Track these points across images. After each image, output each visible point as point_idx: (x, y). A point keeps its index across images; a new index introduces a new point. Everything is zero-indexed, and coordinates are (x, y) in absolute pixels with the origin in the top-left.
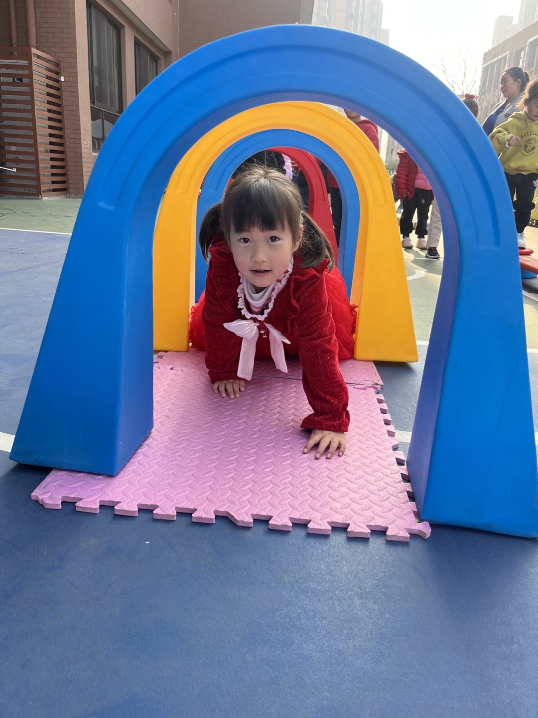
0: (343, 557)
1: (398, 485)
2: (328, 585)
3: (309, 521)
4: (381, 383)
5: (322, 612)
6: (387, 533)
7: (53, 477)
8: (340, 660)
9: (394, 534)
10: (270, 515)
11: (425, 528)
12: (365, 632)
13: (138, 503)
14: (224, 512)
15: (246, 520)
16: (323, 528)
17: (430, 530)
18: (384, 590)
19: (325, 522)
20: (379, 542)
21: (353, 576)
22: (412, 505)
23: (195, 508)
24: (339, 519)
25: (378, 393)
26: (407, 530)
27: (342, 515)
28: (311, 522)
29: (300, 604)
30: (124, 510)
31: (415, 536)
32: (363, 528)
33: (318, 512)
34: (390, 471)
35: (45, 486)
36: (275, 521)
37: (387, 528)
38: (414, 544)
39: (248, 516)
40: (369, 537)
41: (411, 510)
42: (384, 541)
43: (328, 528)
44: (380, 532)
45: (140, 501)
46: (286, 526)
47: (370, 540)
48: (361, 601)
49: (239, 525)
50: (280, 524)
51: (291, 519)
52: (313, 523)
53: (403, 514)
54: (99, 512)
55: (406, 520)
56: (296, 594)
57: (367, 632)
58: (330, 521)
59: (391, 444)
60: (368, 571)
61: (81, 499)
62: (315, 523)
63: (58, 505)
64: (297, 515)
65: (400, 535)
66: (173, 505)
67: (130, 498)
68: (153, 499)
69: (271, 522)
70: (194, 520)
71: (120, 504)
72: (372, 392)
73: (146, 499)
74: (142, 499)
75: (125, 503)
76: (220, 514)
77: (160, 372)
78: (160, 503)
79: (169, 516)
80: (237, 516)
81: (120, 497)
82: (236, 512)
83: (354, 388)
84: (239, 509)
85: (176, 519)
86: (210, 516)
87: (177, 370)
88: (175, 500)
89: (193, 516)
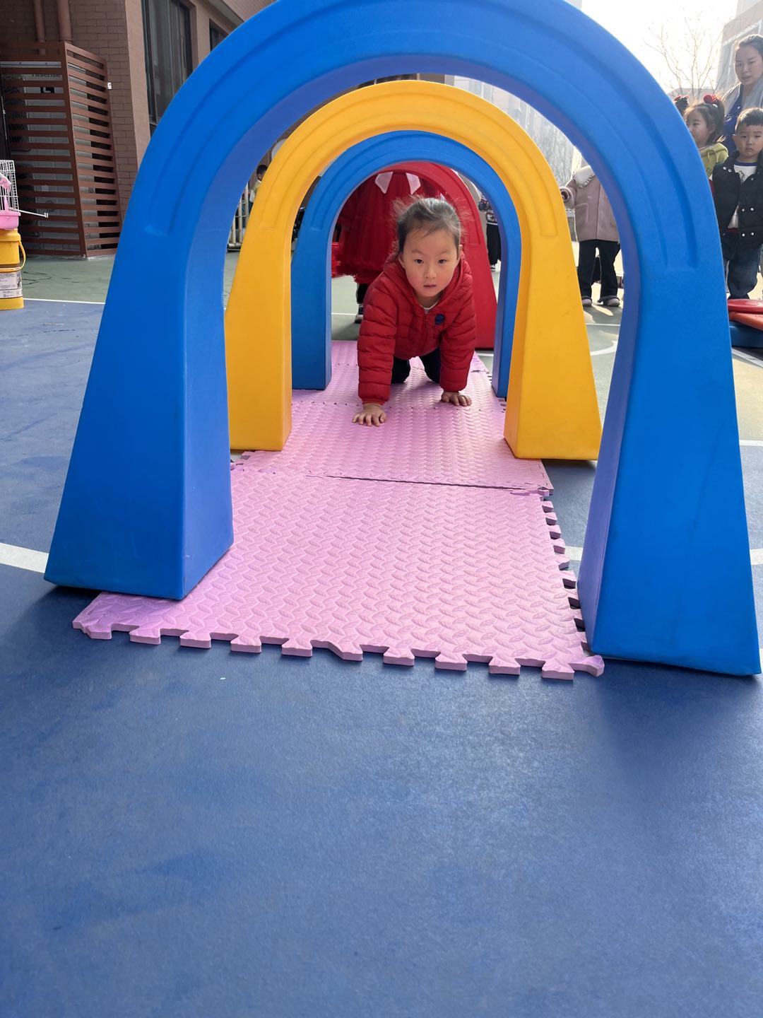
0: (481, 697)
1: (562, 611)
2: (460, 728)
3: (438, 654)
4: (551, 487)
5: (449, 759)
6: (543, 669)
7: (101, 602)
8: (469, 813)
9: (553, 669)
10: (386, 645)
11: (596, 663)
12: (505, 782)
13: (211, 632)
14: (325, 642)
15: (353, 652)
16: (456, 662)
17: (604, 665)
18: (534, 736)
19: (460, 654)
20: (533, 679)
21: (494, 719)
22: (581, 636)
23: (287, 637)
24: (478, 651)
25: (545, 500)
26: (572, 665)
27: (483, 646)
28: (440, 655)
29: (421, 751)
30: (193, 641)
31: (581, 672)
32: (509, 661)
33: (450, 642)
34: (554, 595)
35: (91, 612)
36: (392, 653)
37: (544, 663)
38: (579, 682)
39: (355, 647)
40: (519, 673)
41: (579, 641)
42: (540, 679)
43: (462, 662)
44: (534, 668)
45: (213, 630)
46: (407, 659)
47: (520, 677)
48: (501, 747)
49: (344, 658)
50: (398, 656)
51: (414, 651)
52: (443, 656)
53: (567, 645)
54: (160, 643)
55: (571, 653)
56: (417, 739)
57: (508, 783)
58: (466, 653)
59: (558, 562)
60: (515, 713)
61: (137, 627)
62: (446, 656)
63: (107, 634)
64: (422, 646)
65: (560, 671)
66: (257, 634)
67: (201, 626)
68: (232, 627)
69: (387, 655)
70: (284, 652)
71: (188, 633)
72: (537, 499)
73: (222, 627)
74: (216, 627)
75: (194, 632)
76: (320, 646)
77: (244, 475)
78: (240, 631)
79: (252, 647)
80: (341, 647)
81: (188, 625)
82: (340, 643)
83: (511, 493)
84: (344, 638)
85: (261, 650)
86: (306, 647)
87: (267, 473)
88: (260, 629)
89: (284, 647)
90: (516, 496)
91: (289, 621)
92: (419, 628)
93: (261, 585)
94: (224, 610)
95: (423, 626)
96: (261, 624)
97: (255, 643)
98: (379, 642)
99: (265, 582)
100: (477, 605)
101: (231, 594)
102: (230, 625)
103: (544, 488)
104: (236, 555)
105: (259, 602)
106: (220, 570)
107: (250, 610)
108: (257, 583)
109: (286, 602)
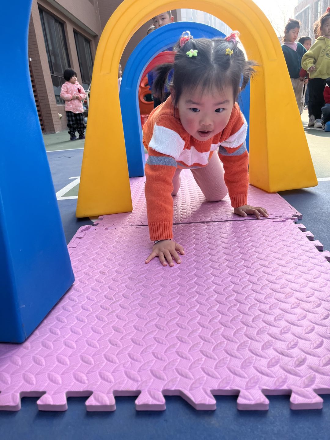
3: (290, 392)
4: (299, 214)
10: (236, 388)
13: (67, 390)
14: (175, 391)
15: (207, 402)
16: (311, 401)
19: (310, 390)
23: (139, 389)
25: (296, 223)
28: (293, 394)
30: (49, 406)
36: (245, 398)
39: (207, 394)
43: (318, 400)
45: (70, 388)
46: (261, 404)
49: (198, 408)
50: (253, 402)
51: (264, 391)
52: (297, 396)
54: (19, 408)
58: (316, 388)
62: (299, 395)
64: (270, 384)
66: (111, 388)
67: (58, 384)
68: (87, 382)
69: (240, 400)
70: (138, 409)
71: (45, 396)
72: (292, 223)
73: (77, 382)
74: (72, 384)
75: (51, 394)
76: (171, 394)
77: (96, 233)
78: (94, 387)
79: (106, 406)
80: (194, 397)
81: (46, 384)
82: (191, 390)
83: (273, 221)
84: (193, 384)
85: (115, 408)
86: (159, 401)
87: (111, 229)
88: (113, 380)
89: (137, 402)
90: (277, 223)
91: (138, 365)
92: (260, 360)
93: (111, 326)
94: (80, 360)
95: (261, 357)
96: (113, 374)
97: (109, 400)
98: (228, 383)
99: (114, 322)
100: (299, 325)
101: (86, 339)
102: (85, 378)
103: (295, 216)
104: (91, 297)
105: (110, 345)
106: (78, 313)
107: (103, 356)
108: (108, 324)
109: (133, 342)
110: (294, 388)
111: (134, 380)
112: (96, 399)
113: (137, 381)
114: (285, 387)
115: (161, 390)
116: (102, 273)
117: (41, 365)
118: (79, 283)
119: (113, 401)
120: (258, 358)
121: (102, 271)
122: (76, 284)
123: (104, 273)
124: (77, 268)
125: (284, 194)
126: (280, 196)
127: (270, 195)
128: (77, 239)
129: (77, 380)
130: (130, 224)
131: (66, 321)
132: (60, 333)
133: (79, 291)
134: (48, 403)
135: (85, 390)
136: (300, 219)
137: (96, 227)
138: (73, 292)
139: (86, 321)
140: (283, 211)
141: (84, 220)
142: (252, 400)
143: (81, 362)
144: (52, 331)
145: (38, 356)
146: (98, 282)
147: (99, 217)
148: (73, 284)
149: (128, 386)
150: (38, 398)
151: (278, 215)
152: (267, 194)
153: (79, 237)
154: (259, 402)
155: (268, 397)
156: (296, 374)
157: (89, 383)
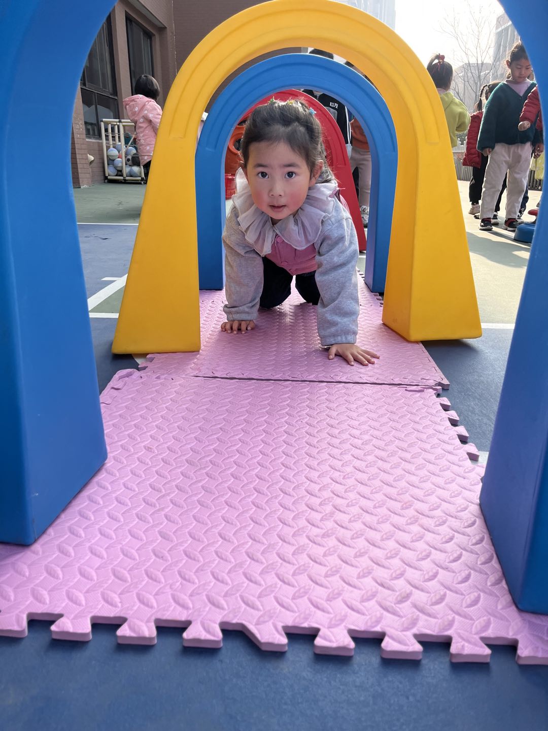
3: (383, 635)
4: (444, 380)
6: (518, 652)
9: (530, 653)
10: (315, 625)
13: (93, 614)
14: (237, 624)
15: (276, 642)
16: (408, 648)
19: (409, 634)
23: (189, 619)
24: (432, 627)
25: (438, 395)
27: (435, 618)
28: (386, 637)
30: (68, 633)
32: (475, 644)
36: (325, 638)
37: (516, 642)
39: (277, 630)
40: (490, 661)
43: (416, 648)
44: (506, 650)
45: (96, 610)
46: (344, 648)
47: (493, 668)
49: (264, 648)
50: (334, 645)
51: (352, 632)
52: (391, 641)
54: (26, 635)
58: (417, 632)
62: (394, 639)
64: (361, 624)
66: (151, 616)
67: (80, 605)
68: (120, 605)
69: (318, 641)
70: (186, 644)
71: (62, 620)
72: (432, 395)
73: (106, 605)
74: (100, 606)
75: (71, 618)
76: (230, 628)
77: (142, 383)
78: (129, 612)
79: (144, 638)
80: (260, 634)
81: (64, 605)
82: (257, 624)
83: (406, 390)
84: (261, 616)
85: (156, 641)
86: (214, 635)
87: (165, 379)
88: (155, 605)
89: (185, 635)
90: (411, 393)
91: (191, 588)
92: (352, 592)
93: (157, 529)
94: (111, 574)
95: (355, 587)
96: (156, 597)
97: (149, 631)
98: (306, 619)
99: (161, 524)
100: (411, 547)
101: (121, 546)
102: (117, 600)
103: (440, 384)
104: (130, 485)
105: (154, 557)
106: (110, 508)
107: (143, 572)
108: (152, 526)
109: (187, 555)
110: (388, 631)
111: (184, 606)
112: (131, 628)
113: (187, 608)
114: (378, 629)
115: (219, 621)
116: (148, 449)
117: (57, 578)
118: (113, 461)
119: (154, 633)
120: (350, 588)
121: (149, 446)
122: (109, 463)
123: (151, 448)
124: (111, 438)
125: (431, 345)
126: (424, 349)
127: (410, 345)
128: (113, 390)
129: (107, 601)
130: (195, 373)
131: (93, 518)
132: (83, 535)
133: (112, 475)
134: (66, 630)
135: (118, 615)
136: (445, 388)
137: (142, 373)
138: (103, 476)
139: (122, 520)
140: (423, 373)
141: (125, 360)
142: (333, 642)
143: (113, 577)
144: (72, 532)
145: (53, 565)
146: (142, 462)
147: (148, 356)
148: (106, 462)
149: (175, 614)
150: (52, 622)
151: (414, 380)
152: (405, 344)
153: (115, 387)
154: (341, 644)
155: (355, 639)
156: (394, 613)
157: (122, 606)
